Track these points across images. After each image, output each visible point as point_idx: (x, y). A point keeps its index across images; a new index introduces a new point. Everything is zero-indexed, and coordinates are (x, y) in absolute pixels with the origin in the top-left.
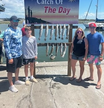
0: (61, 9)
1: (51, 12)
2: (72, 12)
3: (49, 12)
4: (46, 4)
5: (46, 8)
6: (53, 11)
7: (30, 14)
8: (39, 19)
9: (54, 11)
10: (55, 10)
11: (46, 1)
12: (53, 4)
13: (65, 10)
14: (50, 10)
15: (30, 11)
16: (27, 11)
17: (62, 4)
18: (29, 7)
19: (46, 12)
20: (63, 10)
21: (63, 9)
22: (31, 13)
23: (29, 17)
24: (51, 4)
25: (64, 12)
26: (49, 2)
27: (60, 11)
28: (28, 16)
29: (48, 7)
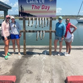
0: (43, 6)
1: (36, 9)
2: (51, 9)
3: (35, 9)
4: (33, 3)
5: (33, 6)
8: (28, 13)
9: (38, 8)
10: (39, 7)
11: (32, 1)
12: (37, 3)
13: (46, 7)
14: (36, 7)
17: (44, 3)
18: (21, 5)
19: (33, 9)
20: (45, 7)
24: (36, 3)
25: (45, 9)
27: (43, 8)
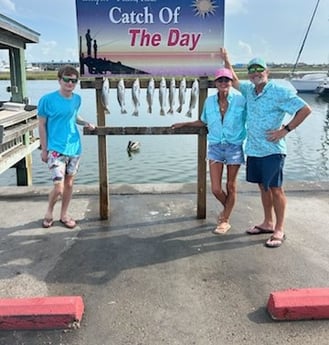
0: (174, 35)
1: (147, 45)
2: (204, 44)
3: (142, 45)
4: (133, 22)
5: (134, 32)
6: (153, 40)
7: (92, 49)
8: (116, 62)
9: (156, 42)
10: (157, 38)
11: (132, 14)
12: (152, 21)
13: (185, 37)
14: (146, 39)
15: (93, 43)
16: (84, 42)
17: (176, 21)
18: (89, 31)
19: (133, 45)
20: (181, 39)
21: (180, 35)
22: (95, 46)
23: (89, 58)
24: (147, 21)
25: (181, 44)
26: (142, 18)
27: (173, 41)
28: (86, 55)
29: (139, 31)
